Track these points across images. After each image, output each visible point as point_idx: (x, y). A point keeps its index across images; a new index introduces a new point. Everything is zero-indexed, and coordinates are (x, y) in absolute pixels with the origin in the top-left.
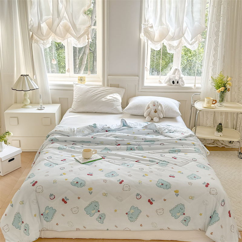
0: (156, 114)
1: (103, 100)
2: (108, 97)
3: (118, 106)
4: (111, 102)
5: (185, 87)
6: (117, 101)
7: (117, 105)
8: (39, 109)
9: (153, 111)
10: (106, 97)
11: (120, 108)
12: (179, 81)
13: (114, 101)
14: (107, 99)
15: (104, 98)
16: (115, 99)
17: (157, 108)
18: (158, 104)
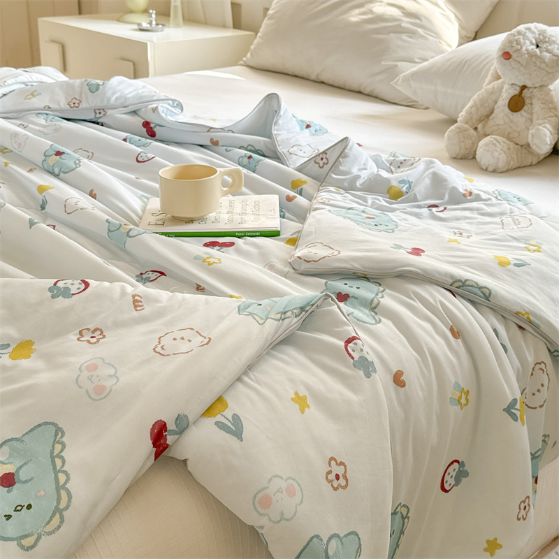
0: (519, 118)
1: (355, 17)
2: (380, 8)
8: (142, 30)
10: (371, 5)
13: (399, 30)
14: (370, 16)
15: (362, 10)
16: (406, 23)
17: (529, 84)
18: (548, 51)
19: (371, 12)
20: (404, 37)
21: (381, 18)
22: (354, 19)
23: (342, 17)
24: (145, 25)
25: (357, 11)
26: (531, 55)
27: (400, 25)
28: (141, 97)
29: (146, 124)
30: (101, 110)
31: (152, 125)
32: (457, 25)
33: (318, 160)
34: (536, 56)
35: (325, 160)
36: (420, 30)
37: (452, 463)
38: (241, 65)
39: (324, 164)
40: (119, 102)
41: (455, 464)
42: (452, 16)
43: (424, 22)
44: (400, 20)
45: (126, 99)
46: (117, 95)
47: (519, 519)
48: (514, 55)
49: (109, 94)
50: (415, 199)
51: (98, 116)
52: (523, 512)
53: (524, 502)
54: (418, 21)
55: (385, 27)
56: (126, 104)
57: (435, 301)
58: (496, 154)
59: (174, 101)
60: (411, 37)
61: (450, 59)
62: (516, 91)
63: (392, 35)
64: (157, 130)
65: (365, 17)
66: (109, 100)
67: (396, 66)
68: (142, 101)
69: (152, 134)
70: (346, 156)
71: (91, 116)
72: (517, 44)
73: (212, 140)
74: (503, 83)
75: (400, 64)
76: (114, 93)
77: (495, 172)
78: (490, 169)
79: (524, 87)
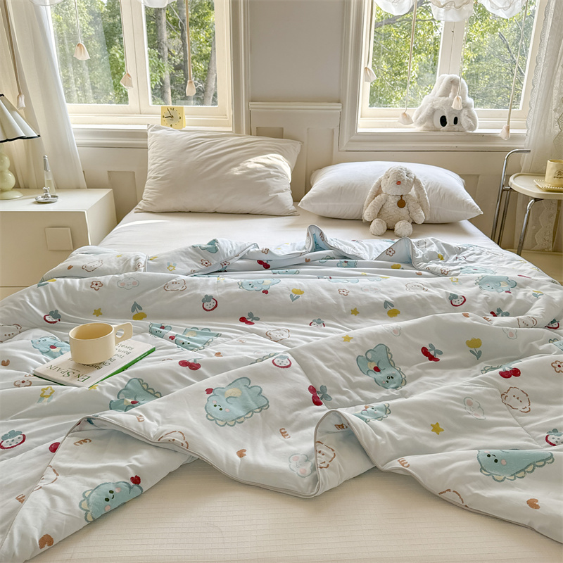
1: (236, 171)
2: (252, 164)
3: (283, 192)
4: (259, 178)
5: (478, 135)
6: (277, 177)
7: (277, 189)
9: (393, 202)
10: (245, 164)
11: (287, 197)
12: (462, 115)
13: (270, 176)
14: (248, 171)
15: (239, 168)
16: (272, 171)
17: (404, 194)
18: (411, 178)
19: (248, 168)
20: (274, 179)
21: (254, 171)
23: (228, 173)
25: (236, 169)
28: (241, 247)
29: (260, 262)
30: (225, 263)
33: (388, 252)
35: (393, 252)
40: (232, 254)
43: (280, 170)
45: (235, 251)
46: (229, 250)
48: (402, 182)
49: (225, 251)
51: (225, 266)
55: (262, 176)
62: (399, 198)
63: (267, 179)
64: (269, 263)
66: (227, 254)
69: (268, 266)
71: (220, 268)
73: (306, 259)
74: (387, 196)
75: (278, 194)
76: (227, 250)
79: (401, 196)
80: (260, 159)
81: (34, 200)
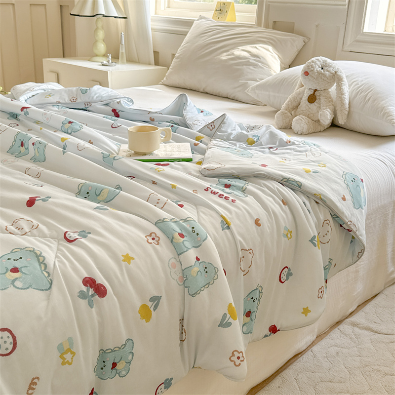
0: (313, 106)
1: (224, 57)
2: (238, 52)
4: (238, 64)
6: (255, 66)
7: (250, 76)
8: (103, 65)
10: (233, 51)
13: (248, 64)
14: (233, 56)
15: (228, 53)
16: (252, 60)
17: (318, 88)
18: (328, 71)
19: (233, 54)
20: (251, 67)
21: (239, 58)
22: (224, 58)
23: (217, 57)
24: (105, 62)
25: (225, 54)
26: (319, 73)
27: (249, 61)
28: (111, 96)
29: (114, 111)
30: (88, 103)
31: (117, 111)
32: (279, 61)
33: (210, 126)
34: (322, 73)
35: (213, 126)
36: (259, 64)
37: (284, 268)
38: (160, 84)
39: (213, 128)
40: (98, 99)
41: (286, 268)
42: (277, 56)
43: (262, 60)
44: (249, 58)
45: (102, 97)
46: (97, 95)
47: (319, 298)
48: (310, 73)
49: (93, 94)
50: (261, 145)
51: (87, 106)
52: (320, 294)
53: (321, 289)
54: (258, 59)
55: (241, 62)
56: (102, 100)
57: (274, 188)
58: (302, 125)
59: (128, 98)
60: (255, 68)
61: (276, 78)
62: (312, 92)
63: (244, 66)
64: (120, 113)
65: (230, 57)
66: (93, 98)
67: (247, 83)
68: (111, 98)
69: (117, 116)
70: (224, 123)
71: (83, 107)
72: (312, 67)
73: (151, 118)
74: (305, 89)
75: (249, 82)
77: (302, 134)
78: (299, 133)
79: (316, 90)
80: (248, 48)
81: (100, 64)
